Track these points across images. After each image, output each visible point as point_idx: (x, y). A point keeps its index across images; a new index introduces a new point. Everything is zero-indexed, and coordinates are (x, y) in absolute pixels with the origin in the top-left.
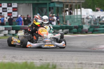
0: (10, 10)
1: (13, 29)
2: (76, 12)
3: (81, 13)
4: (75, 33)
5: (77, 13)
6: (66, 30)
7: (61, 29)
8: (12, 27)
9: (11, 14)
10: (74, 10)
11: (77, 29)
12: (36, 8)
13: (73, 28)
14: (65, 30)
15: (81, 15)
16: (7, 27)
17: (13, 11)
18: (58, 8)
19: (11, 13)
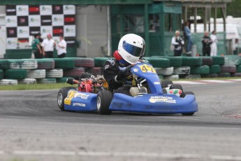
0: (58, 20)
1: (57, 67)
2: (212, 25)
3: (225, 26)
4: (204, 76)
5: (215, 27)
6: (184, 69)
7: (170, 66)
8: (56, 62)
9: (61, 31)
10: (209, 20)
11: (210, 65)
12: (119, 16)
13: (201, 63)
14: (181, 69)
15: (224, 33)
16: (44, 62)
17: (66, 23)
18: (170, 15)
19: (61, 28)
